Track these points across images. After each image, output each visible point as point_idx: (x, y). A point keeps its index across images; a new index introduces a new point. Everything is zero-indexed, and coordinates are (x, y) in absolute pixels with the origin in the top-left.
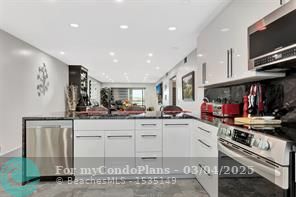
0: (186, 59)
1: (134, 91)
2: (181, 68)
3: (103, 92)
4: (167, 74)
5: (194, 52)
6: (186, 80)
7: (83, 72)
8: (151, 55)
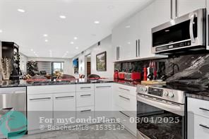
0: (99, 43)
1: (54, 64)
2: (95, 49)
3: (29, 64)
4: (83, 52)
5: (110, 37)
6: (100, 57)
7: (15, 47)
8: (76, 38)
